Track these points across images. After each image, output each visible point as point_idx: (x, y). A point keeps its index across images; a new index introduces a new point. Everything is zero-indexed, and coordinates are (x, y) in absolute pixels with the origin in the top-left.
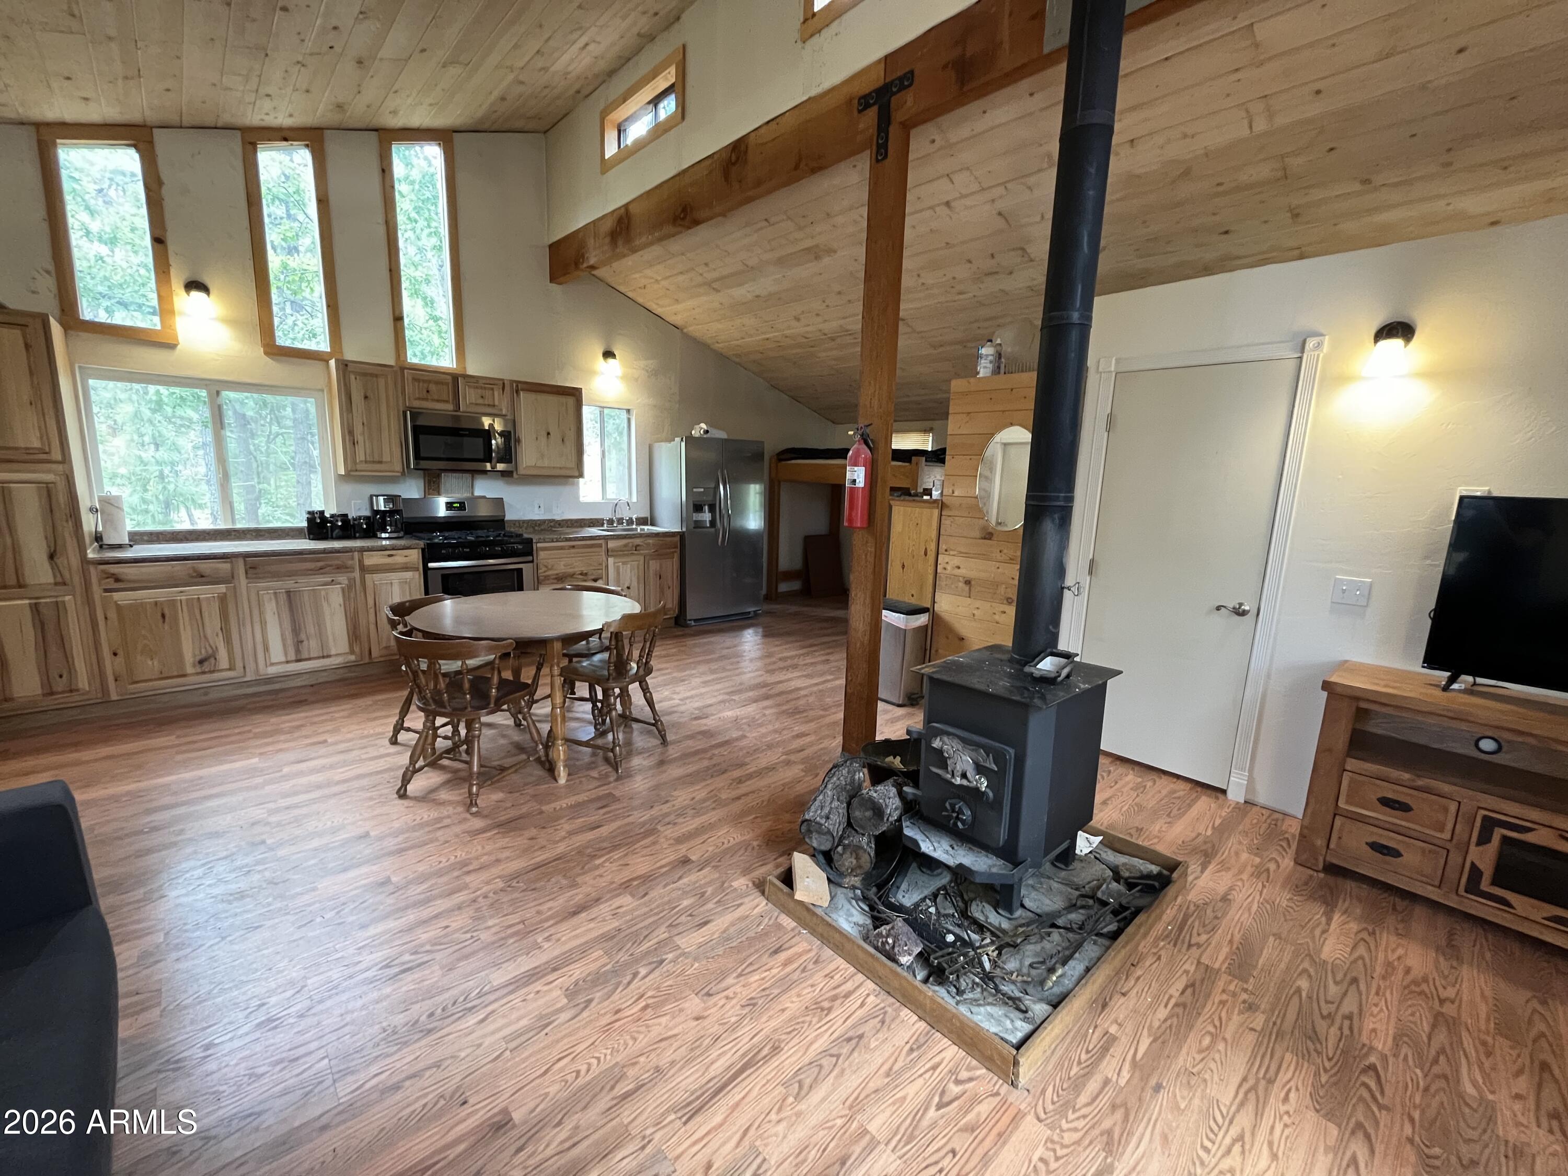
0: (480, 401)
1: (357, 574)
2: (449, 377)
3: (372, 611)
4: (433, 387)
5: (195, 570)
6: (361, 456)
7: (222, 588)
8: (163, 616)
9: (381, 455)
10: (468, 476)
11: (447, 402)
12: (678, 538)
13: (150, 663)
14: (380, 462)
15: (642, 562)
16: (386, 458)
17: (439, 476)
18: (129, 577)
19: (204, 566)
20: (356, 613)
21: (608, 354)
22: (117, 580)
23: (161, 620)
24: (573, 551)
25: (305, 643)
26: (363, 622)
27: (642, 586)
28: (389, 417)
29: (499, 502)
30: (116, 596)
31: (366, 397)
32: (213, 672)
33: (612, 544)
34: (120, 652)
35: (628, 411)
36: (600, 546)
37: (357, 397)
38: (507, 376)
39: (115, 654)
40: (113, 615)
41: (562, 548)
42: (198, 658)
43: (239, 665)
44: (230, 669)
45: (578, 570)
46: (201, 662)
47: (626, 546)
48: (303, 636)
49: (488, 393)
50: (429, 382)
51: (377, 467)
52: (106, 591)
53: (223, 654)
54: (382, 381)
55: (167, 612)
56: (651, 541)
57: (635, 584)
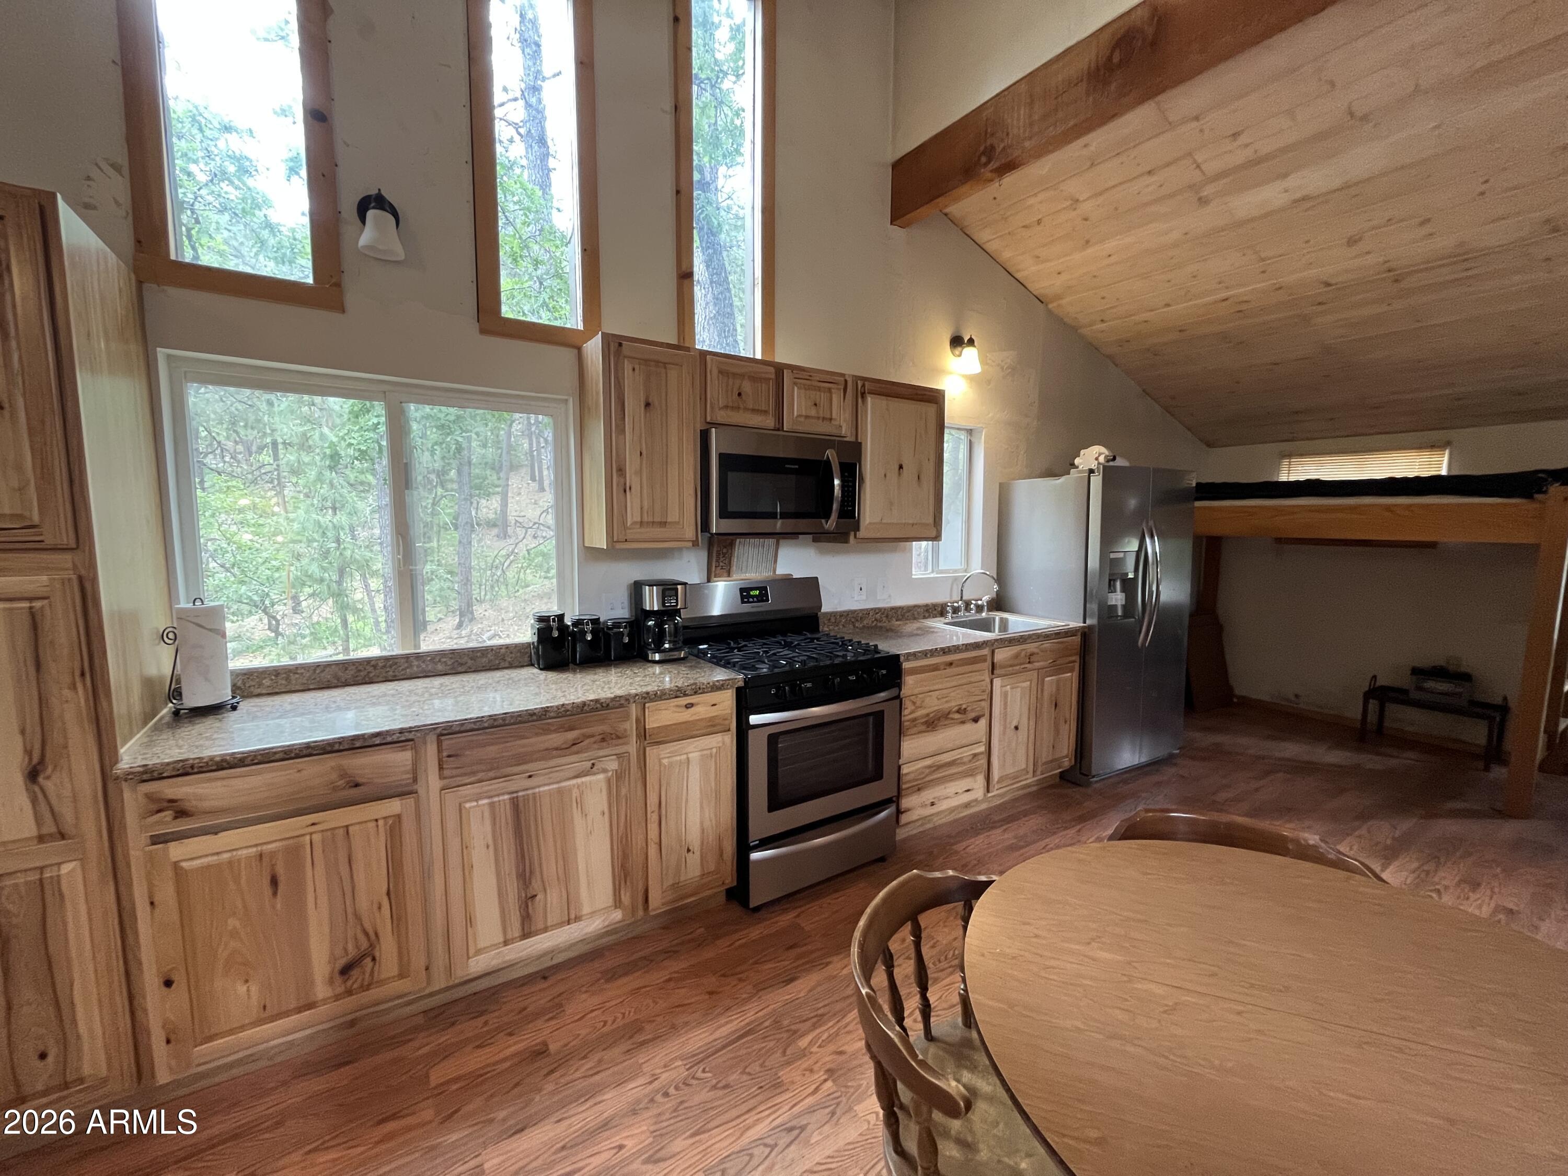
0: (813, 412)
1: (632, 747)
2: (772, 370)
3: (653, 818)
4: (747, 387)
5: (343, 774)
6: (633, 515)
7: (394, 806)
8: (274, 882)
9: (665, 510)
10: (771, 542)
11: (766, 412)
12: (1077, 639)
13: (242, 989)
14: (663, 524)
15: (1035, 681)
16: (673, 516)
17: (732, 545)
18: (207, 805)
19: (361, 764)
20: (628, 825)
21: (957, 342)
22: (182, 813)
23: (267, 890)
24: (950, 671)
25: (540, 897)
26: (638, 839)
27: (1032, 723)
28: (680, 439)
29: (812, 584)
30: (176, 851)
31: (648, 405)
32: (368, 987)
33: (1002, 655)
34: (179, 979)
35: (970, 432)
36: (982, 659)
37: (632, 405)
38: (850, 370)
39: (168, 983)
40: (167, 893)
41: (935, 668)
42: (342, 962)
43: (418, 961)
44: (402, 976)
45: (953, 704)
46: (345, 971)
47: (1017, 656)
48: (536, 885)
49: (823, 398)
50: (742, 376)
51: (658, 532)
52: (156, 840)
53: (388, 949)
54: (673, 373)
55: (281, 870)
56: (1047, 645)
57: (1025, 721)
